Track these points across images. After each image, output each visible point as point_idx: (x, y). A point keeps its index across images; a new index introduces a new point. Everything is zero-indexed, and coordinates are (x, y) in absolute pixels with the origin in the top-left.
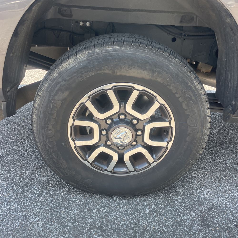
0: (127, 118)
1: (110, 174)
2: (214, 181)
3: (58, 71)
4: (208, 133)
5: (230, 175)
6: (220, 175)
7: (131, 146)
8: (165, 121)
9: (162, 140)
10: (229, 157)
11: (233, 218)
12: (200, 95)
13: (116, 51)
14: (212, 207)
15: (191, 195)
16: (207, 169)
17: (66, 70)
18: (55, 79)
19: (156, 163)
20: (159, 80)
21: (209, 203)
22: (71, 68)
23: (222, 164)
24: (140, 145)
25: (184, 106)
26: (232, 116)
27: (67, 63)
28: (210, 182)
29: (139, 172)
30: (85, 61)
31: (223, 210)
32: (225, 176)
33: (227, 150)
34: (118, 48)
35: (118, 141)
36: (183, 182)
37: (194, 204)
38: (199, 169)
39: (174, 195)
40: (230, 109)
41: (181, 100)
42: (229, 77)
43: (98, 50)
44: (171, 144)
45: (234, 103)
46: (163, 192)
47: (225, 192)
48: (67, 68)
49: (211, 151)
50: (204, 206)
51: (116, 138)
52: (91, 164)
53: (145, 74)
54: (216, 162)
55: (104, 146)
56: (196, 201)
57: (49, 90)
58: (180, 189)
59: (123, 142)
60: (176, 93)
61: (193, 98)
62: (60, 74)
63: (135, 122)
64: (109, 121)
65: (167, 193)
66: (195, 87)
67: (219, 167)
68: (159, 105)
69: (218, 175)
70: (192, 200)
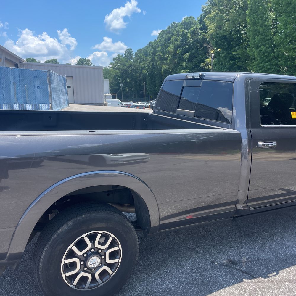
0: (95, 250)
1: (87, 289)
2: (147, 277)
3: (57, 234)
4: (138, 247)
5: (155, 270)
6: (150, 272)
7: (99, 267)
8: (116, 246)
9: (115, 258)
10: (152, 258)
11: (161, 294)
12: (131, 228)
13: (88, 217)
14: (149, 292)
15: (136, 289)
16: (141, 271)
17: (62, 232)
18: (55, 239)
19: (114, 273)
20: (111, 226)
21: (146, 290)
22: (65, 231)
23: (149, 264)
24: (104, 265)
25: (125, 236)
26: (148, 235)
27: (62, 228)
28: (145, 278)
29: (105, 283)
30: (72, 225)
31: (155, 291)
32: (152, 272)
33: (151, 254)
34: (89, 215)
35: (92, 266)
36: (129, 283)
37: (139, 294)
38: (136, 272)
39: (126, 293)
40: (146, 231)
41: (123, 233)
42: (142, 214)
43: (79, 218)
44: (121, 259)
45: (147, 227)
46: (119, 293)
47: (154, 281)
48: (62, 231)
49: (141, 257)
50: (144, 293)
51: (91, 264)
52: (75, 286)
53: (103, 225)
54: (145, 264)
55: (83, 271)
56: (139, 292)
57: (51, 246)
58: (129, 288)
59: (95, 265)
60: (120, 230)
61: (128, 231)
62: (58, 235)
63: (100, 251)
64: (85, 255)
65: (122, 293)
66: (128, 225)
67: (148, 267)
68: (112, 238)
69: (148, 272)
70: (137, 292)
